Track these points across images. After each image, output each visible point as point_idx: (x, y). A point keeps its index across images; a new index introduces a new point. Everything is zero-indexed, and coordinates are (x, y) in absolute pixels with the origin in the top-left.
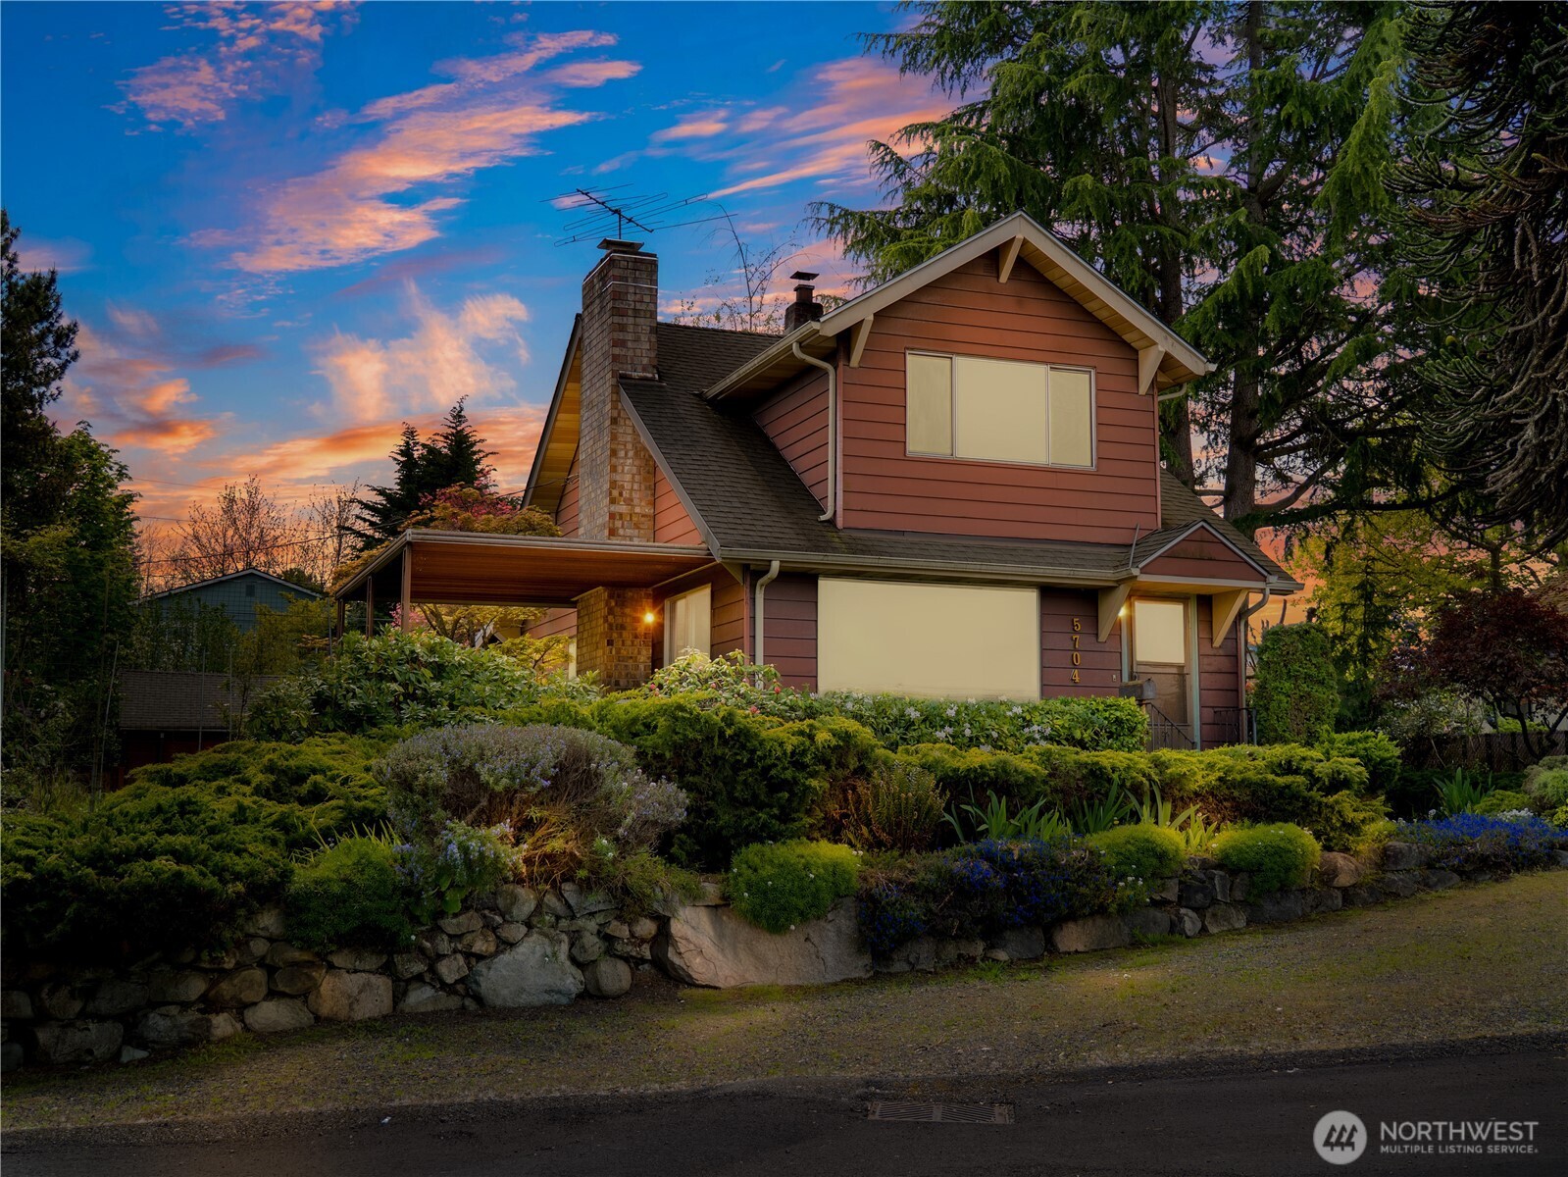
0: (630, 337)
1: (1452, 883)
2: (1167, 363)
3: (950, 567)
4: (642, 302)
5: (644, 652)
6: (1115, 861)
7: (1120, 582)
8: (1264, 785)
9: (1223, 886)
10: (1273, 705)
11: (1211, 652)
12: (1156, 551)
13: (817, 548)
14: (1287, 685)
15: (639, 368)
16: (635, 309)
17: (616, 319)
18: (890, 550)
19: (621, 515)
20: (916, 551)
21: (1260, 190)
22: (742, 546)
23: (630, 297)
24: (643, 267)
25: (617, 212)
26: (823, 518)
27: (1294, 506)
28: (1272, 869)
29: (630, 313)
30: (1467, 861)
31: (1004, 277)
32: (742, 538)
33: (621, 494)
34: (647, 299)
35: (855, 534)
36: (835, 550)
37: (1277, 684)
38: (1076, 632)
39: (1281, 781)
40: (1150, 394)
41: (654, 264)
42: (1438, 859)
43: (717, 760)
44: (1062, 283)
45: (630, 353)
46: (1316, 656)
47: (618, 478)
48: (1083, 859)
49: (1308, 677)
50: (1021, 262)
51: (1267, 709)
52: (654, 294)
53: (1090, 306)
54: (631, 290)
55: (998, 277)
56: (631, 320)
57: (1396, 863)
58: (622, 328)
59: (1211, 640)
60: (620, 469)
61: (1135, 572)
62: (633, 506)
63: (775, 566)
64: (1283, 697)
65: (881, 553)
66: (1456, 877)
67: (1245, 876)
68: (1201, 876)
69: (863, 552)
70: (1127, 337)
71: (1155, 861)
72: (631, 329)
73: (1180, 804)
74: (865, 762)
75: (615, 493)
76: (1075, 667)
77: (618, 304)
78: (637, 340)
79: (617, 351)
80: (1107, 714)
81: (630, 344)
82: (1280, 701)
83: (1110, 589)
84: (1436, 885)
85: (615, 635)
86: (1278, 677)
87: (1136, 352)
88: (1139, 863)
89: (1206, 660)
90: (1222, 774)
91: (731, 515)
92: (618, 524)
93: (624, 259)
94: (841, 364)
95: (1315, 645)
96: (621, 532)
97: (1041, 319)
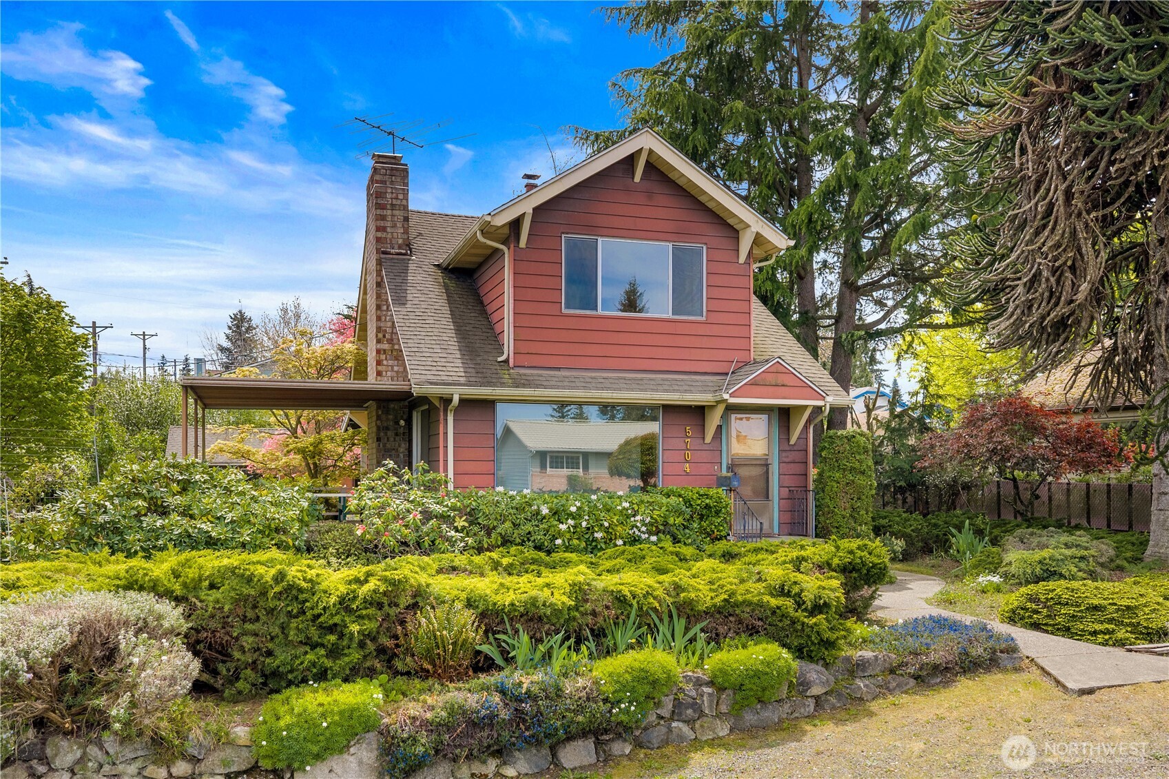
0: (389, 224)
1: (908, 687)
2: (758, 240)
3: (589, 395)
4: (397, 198)
5: (403, 445)
6: (611, 689)
7: (718, 402)
8: (760, 605)
9: (711, 702)
10: (827, 488)
11: (787, 448)
12: (743, 379)
13: (489, 384)
14: (837, 475)
15: (396, 246)
16: (392, 204)
17: (379, 212)
18: (545, 383)
19: (385, 350)
20: (566, 384)
21: (865, 109)
22: (431, 383)
23: (388, 196)
24: (398, 174)
25: (390, 133)
26: (500, 359)
27: (879, 327)
28: (751, 689)
29: (389, 207)
30: (921, 669)
31: (637, 178)
32: (433, 377)
33: (384, 336)
34: (401, 197)
35: (522, 371)
36: (503, 385)
37: (831, 474)
38: (688, 437)
39: (774, 602)
40: (747, 263)
41: (406, 171)
42: (900, 666)
43: (271, 612)
44: (681, 182)
45: (389, 236)
46: (859, 454)
47: (382, 325)
48: (585, 688)
49: (852, 469)
50: (650, 166)
51: (823, 491)
52: (406, 194)
53: (702, 199)
54: (389, 190)
55: (633, 178)
56: (389, 212)
57: (863, 671)
58: (383, 218)
59: (788, 440)
60: (383, 318)
61: (726, 396)
62: (393, 344)
63: (456, 399)
64: (835, 484)
65: (537, 386)
66: (912, 682)
67: (730, 692)
68: (693, 693)
69: (524, 386)
70: (731, 221)
71: (647, 688)
72: (389, 218)
73: (693, 619)
74: (419, 599)
75: (380, 335)
76: (687, 462)
77: (380, 201)
78: (394, 226)
79: (379, 234)
80: (699, 502)
81: (389, 230)
82: (833, 487)
83: (712, 407)
84: (894, 689)
85: (382, 434)
86: (832, 469)
87: (737, 232)
88: (633, 690)
89: (784, 454)
90: (726, 597)
91: (430, 359)
92: (383, 357)
93: (383, 168)
94: (512, 246)
95: (859, 446)
96: (385, 362)
97: (666, 209)
